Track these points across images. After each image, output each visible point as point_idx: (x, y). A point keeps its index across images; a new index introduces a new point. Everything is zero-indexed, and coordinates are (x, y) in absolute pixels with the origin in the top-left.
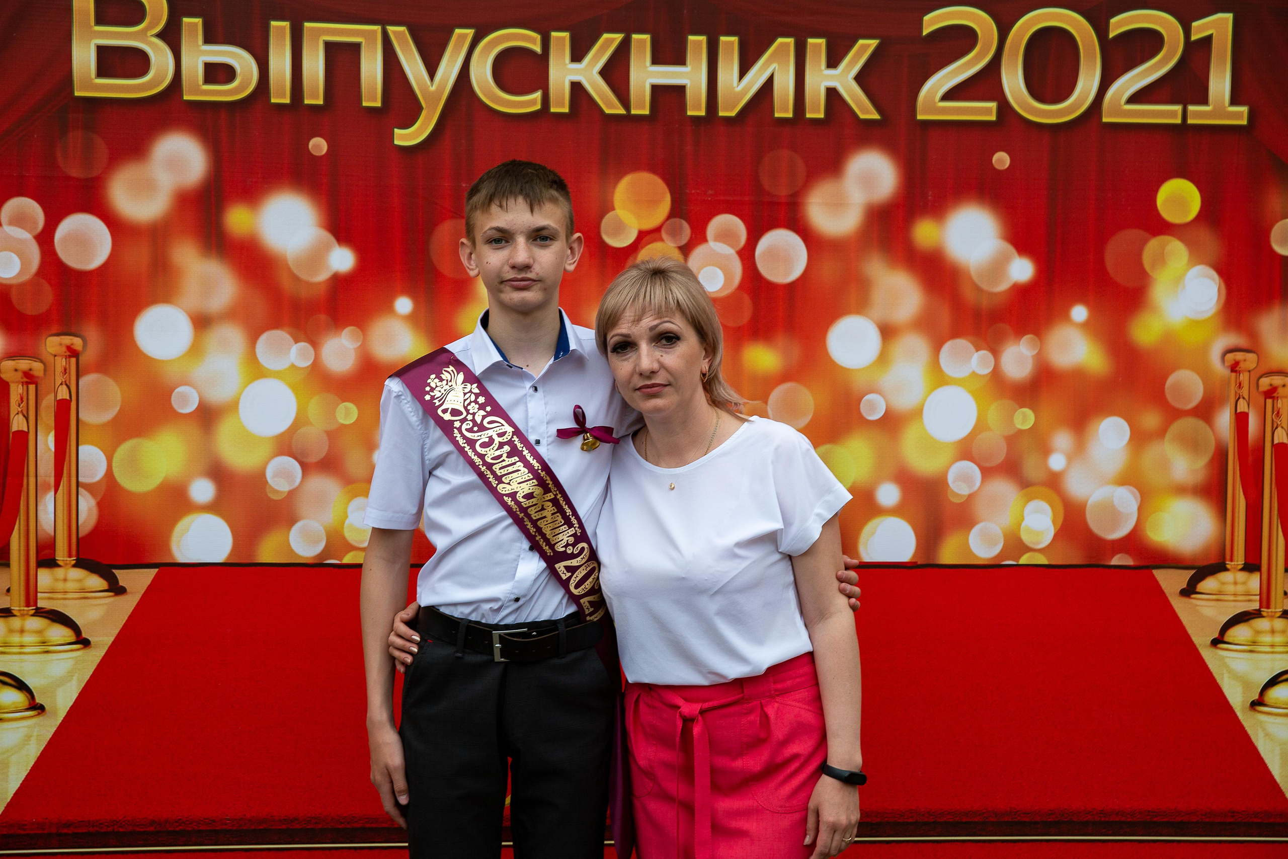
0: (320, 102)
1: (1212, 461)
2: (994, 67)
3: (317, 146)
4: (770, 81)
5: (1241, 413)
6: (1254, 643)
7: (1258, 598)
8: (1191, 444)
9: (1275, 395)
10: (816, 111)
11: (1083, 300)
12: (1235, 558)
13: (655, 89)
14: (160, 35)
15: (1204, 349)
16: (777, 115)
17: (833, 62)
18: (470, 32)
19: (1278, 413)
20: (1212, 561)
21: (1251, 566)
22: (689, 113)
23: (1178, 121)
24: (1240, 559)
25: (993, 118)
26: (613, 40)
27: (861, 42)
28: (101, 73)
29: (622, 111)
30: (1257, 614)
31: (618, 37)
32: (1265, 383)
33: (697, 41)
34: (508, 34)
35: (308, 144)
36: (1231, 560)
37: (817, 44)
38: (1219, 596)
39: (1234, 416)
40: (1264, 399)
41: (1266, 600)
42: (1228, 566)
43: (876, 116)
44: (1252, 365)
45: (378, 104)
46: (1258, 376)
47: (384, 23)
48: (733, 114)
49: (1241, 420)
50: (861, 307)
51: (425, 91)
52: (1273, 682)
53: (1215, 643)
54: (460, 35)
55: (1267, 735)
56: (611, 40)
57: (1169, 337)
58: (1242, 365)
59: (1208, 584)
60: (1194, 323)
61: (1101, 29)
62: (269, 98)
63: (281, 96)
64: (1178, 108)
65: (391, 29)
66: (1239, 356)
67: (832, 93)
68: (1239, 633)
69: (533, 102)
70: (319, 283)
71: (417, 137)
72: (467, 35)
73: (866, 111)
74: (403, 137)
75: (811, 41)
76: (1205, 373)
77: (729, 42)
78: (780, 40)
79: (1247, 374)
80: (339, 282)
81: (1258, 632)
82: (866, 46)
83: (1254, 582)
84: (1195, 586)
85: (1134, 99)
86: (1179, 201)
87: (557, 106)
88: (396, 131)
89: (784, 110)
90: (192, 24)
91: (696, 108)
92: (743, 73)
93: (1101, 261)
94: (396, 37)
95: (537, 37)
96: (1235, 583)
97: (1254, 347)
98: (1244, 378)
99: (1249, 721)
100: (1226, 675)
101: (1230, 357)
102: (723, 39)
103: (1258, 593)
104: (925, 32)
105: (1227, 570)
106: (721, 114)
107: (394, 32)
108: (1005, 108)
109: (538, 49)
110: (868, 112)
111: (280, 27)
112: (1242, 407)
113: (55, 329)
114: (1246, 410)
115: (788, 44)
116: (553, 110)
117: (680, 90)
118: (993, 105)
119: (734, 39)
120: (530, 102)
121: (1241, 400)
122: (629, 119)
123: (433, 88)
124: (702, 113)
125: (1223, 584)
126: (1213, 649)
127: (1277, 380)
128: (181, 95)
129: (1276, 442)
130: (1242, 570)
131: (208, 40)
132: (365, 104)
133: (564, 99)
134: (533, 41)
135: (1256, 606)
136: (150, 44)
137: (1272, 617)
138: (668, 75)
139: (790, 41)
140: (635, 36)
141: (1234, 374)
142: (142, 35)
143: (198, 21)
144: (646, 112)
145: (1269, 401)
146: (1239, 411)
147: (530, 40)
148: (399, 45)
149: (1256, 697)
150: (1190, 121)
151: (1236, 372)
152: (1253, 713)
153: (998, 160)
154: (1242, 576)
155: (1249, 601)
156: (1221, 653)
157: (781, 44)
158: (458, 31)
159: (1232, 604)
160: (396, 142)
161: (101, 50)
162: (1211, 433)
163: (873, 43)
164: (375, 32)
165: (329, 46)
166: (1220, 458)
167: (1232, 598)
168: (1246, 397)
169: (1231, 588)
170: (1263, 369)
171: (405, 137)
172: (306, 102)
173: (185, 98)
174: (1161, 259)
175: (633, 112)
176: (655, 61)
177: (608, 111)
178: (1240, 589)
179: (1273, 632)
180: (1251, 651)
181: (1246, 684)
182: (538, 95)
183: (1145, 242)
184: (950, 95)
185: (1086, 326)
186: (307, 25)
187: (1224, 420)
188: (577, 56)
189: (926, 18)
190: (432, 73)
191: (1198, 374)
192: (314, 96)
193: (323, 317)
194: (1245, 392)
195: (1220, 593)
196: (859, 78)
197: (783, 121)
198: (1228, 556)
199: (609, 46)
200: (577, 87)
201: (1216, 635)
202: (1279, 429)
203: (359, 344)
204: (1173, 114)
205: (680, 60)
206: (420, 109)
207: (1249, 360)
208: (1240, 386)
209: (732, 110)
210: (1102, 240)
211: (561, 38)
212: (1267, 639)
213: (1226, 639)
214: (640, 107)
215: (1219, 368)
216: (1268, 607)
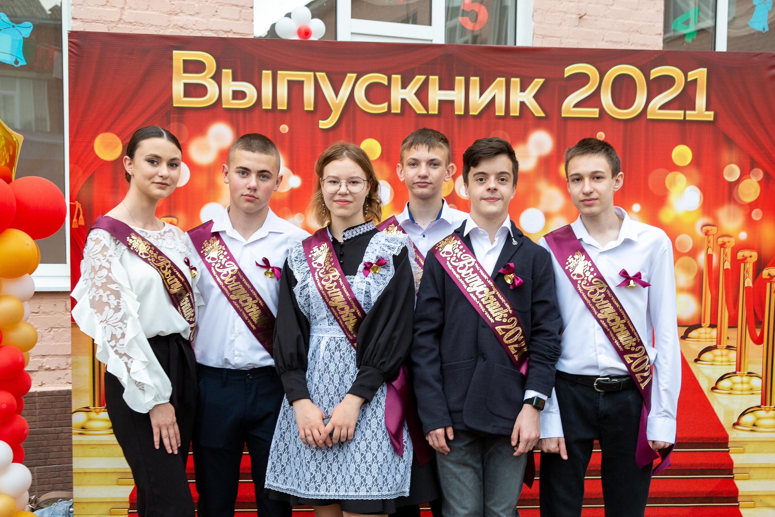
0: (285, 108)
1: (696, 277)
2: (597, 93)
3: (284, 129)
4: (494, 98)
5: (709, 254)
6: (713, 361)
7: (715, 340)
8: (687, 269)
9: (725, 246)
10: (515, 112)
11: (638, 201)
12: (706, 321)
13: (441, 102)
14: (212, 78)
15: (693, 225)
16: (497, 114)
17: (523, 89)
18: (354, 75)
19: (726, 255)
20: (696, 323)
21: (713, 326)
22: (456, 113)
23: (682, 118)
24: (708, 322)
25: (597, 116)
26: (421, 79)
27: (536, 80)
28: (186, 95)
29: (425, 112)
30: (715, 347)
31: (423, 77)
32: (720, 240)
33: (460, 80)
34: (372, 76)
35: (279, 128)
36: (704, 322)
37: (516, 81)
38: (698, 339)
39: (706, 256)
40: (719, 249)
41: (719, 341)
42: (702, 326)
43: (543, 115)
44: (715, 232)
45: (312, 109)
46: (717, 237)
47: (315, 71)
48: (476, 113)
49: (709, 258)
50: (536, 204)
51: (333, 103)
52: (721, 379)
53: (696, 360)
54: (350, 77)
55: (718, 403)
56: (419, 79)
57: (677, 219)
58: (710, 232)
59: (693, 334)
60: (689, 213)
61: (647, 75)
62: (261, 106)
63: (267, 105)
64: (682, 112)
65: (318, 74)
66: (709, 228)
67: (522, 104)
68: (707, 356)
69: (384, 108)
70: (284, 193)
71: (329, 124)
72: (353, 77)
73: (539, 112)
74: (323, 124)
75: (513, 79)
76: (693, 235)
77: (475, 80)
78: (499, 79)
79: (712, 236)
80: (293, 192)
81: (715, 356)
82: (538, 82)
83: (714, 332)
84: (687, 335)
85: (662, 108)
86: (682, 156)
87: (395, 110)
88: (320, 121)
89: (500, 111)
90: (227, 73)
91: (459, 110)
92: (481, 94)
93: (646, 183)
94: (320, 78)
95: (386, 77)
96: (706, 333)
97: (715, 224)
98: (711, 238)
99: (710, 396)
100: (701, 375)
101: (705, 228)
102: (472, 78)
103: (716, 337)
104: (566, 76)
105: (702, 327)
106: (471, 113)
107: (319, 75)
108: (602, 111)
109: (386, 83)
110: (539, 113)
111: (267, 74)
112: (710, 251)
113: (164, 214)
114: (711, 253)
115: (502, 81)
116: (393, 111)
117: (452, 102)
118: (597, 110)
119: (477, 79)
120: (382, 108)
121: (709, 249)
122: (428, 115)
123: (337, 101)
124: (462, 113)
125: (700, 333)
126: (695, 364)
127: (726, 239)
128: (222, 106)
129: (725, 268)
130: (709, 327)
131: (235, 79)
132: (306, 109)
133: (398, 106)
134: (384, 79)
135: (715, 344)
136: (208, 82)
137: (722, 349)
138: (446, 95)
139: (503, 79)
140: (431, 77)
141: (706, 236)
142: (204, 78)
143: (230, 71)
144: (436, 112)
145: (722, 249)
146: (708, 253)
147: (382, 79)
148: (322, 81)
149: (714, 385)
150: (687, 118)
151: (707, 235)
152: (712, 393)
153: (599, 136)
154: (709, 330)
155: (712, 341)
156: (699, 365)
157: (499, 81)
158: (349, 75)
159: (704, 343)
160: (320, 127)
161: (186, 85)
162: (696, 264)
163: (542, 81)
164: (310, 75)
165: (289, 82)
166: (700, 275)
167: (704, 340)
168: (712, 247)
169: (703, 336)
170: (720, 234)
171: (324, 124)
172: (279, 108)
173: (224, 106)
174: (674, 183)
175: (430, 112)
176: (441, 88)
177: (418, 112)
178: (708, 336)
179: (722, 355)
180: (712, 365)
181: (710, 380)
182: (386, 104)
183: (666, 175)
184: (576, 106)
185: (639, 213)
186: (279, 72)
187: (702, 258)
188: (404, 86)
189: (566, 69)
190: (337, 95)
191: (691, 236)
192: (282, 105)
193: (286, 209)
194: (711, 245)
195: (699, 338)
196: (535, 97)
197: (500, 117)
198: (702, 321)
199: (419, 82)
200: (404, 101)
201: (696, 357)
202: (726, 262)
203: (303, 221)
204: (679, 115)
205: (452, 88)
206: (331, 111)
207: (713, 230)
208: (709, 242)
209: (476, 111)
210: (647, 174)
211: (397, 78)
212: (719, 359)
213: (701, 359)
214: (434, 110)
215: (700, 234)
216: (720, 344)
